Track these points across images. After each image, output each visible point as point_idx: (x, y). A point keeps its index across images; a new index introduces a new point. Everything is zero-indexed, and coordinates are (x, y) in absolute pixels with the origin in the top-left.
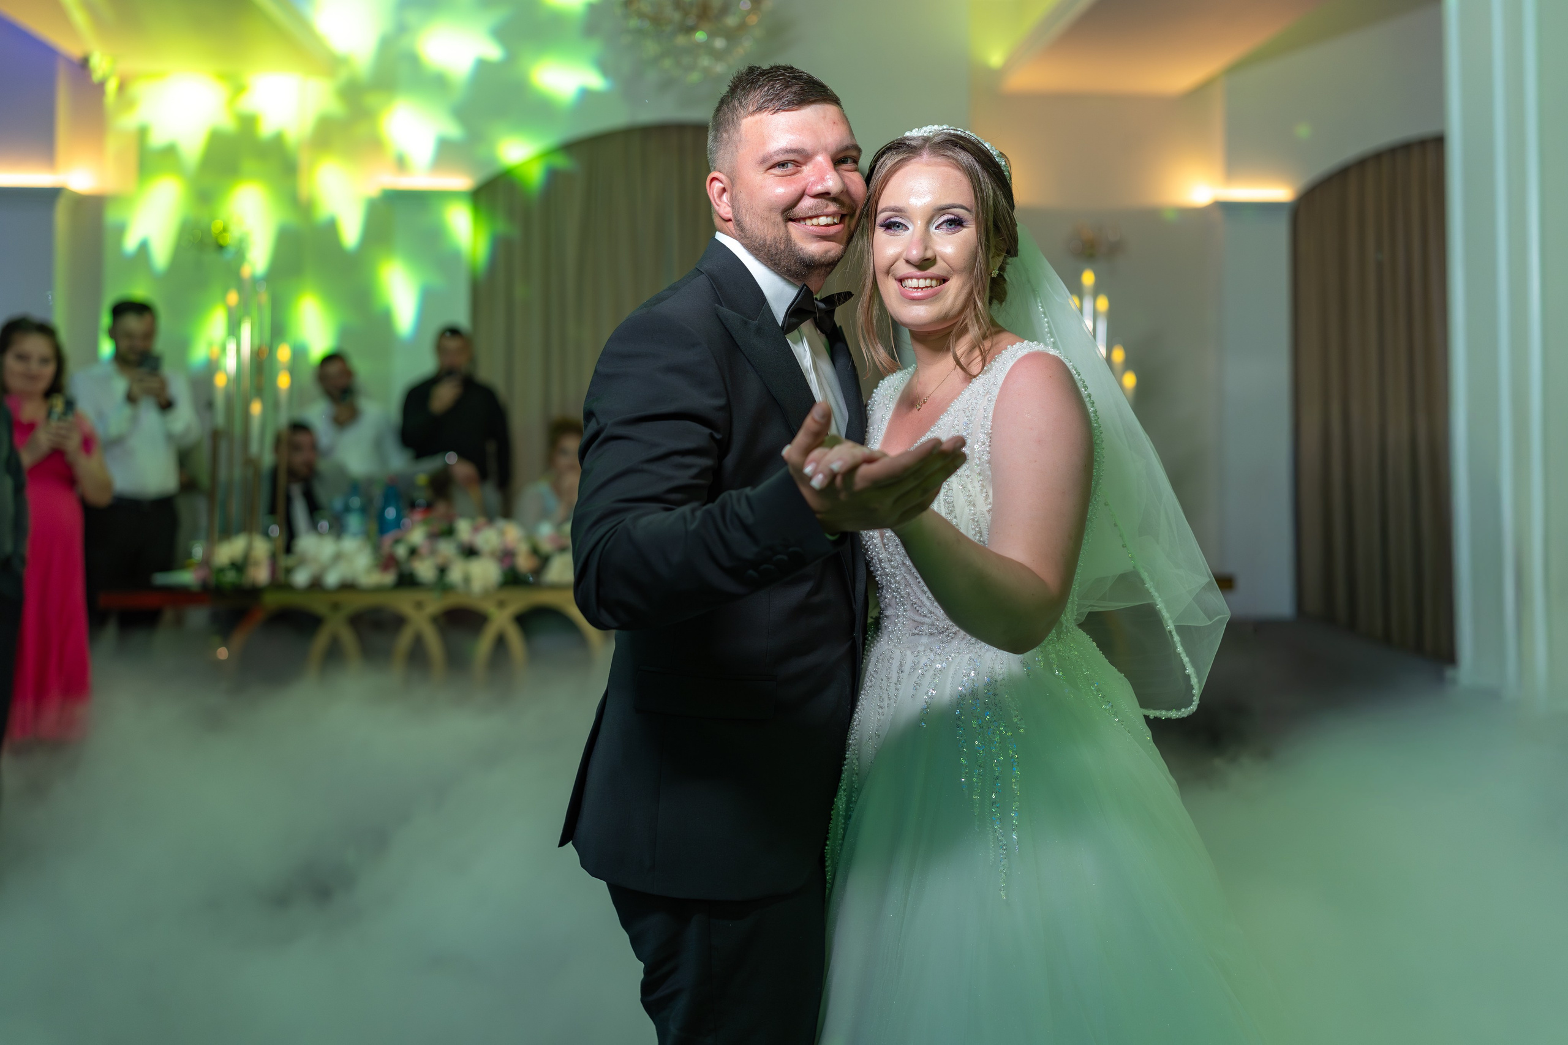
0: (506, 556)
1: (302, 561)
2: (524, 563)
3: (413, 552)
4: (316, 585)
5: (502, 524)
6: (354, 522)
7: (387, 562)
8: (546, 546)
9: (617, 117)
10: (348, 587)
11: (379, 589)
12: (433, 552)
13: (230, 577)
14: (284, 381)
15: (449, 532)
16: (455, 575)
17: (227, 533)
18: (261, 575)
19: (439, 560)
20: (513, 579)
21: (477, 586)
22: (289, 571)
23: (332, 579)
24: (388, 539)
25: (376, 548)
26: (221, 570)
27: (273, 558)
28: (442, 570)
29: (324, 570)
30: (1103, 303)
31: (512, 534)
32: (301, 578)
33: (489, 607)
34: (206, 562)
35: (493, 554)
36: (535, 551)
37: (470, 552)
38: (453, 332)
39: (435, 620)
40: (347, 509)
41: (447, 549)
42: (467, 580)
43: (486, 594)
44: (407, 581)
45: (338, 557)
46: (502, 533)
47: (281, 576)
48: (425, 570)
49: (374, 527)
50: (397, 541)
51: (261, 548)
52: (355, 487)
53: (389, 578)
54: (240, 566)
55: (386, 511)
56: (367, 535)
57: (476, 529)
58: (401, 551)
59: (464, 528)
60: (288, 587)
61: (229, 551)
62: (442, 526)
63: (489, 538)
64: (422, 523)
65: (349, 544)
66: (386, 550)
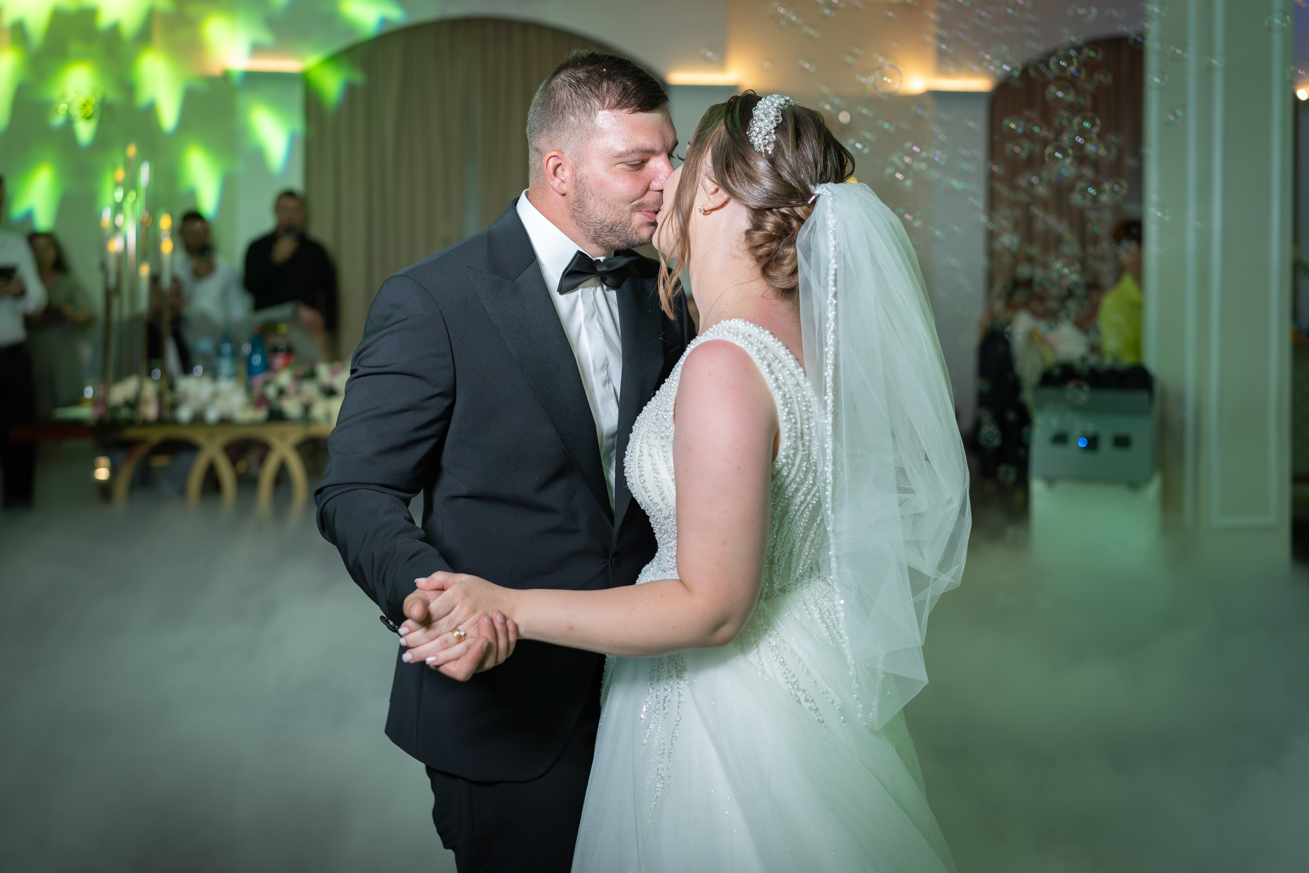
1: (184, 399)
3: (281, 392)
4: (198, 419)
6: (225, 366)
7: (260, 401)
10: (225, 421)
11: (253, 424)
12: (298, 392)
13: (124, 413)
15: (311, 375)
16: (318, 411)
17: (121, 376)
18: (151, 411)
19: (304, 398)
22: (174, 406)
23: (212, 415)
24: (259, 380)
25: (249, 389)
26: (116, 409)
27: (160, 396)
28: (307, 408)
29: (205, 406)
32: (184, 414)
34: (100, 401)
37: (330, 393)
38: (289, 194)
39: (297, 446)
40: (219, 354)
41: (310, 389)
42: (328, 416)
44: (276, 416)
45: (215, 395)
47: (167, 414)
48: (292, 407)
49: (243, 369)
50: (267, 383)
51: (150, 390)
53: (261, 414)
54: (133, 404)
55: (253, 358)
56: (239, 377)
57: (335, 372)
58: (271, 391)
59: (322, 371)
60: (175, 422)
61: (122, 392)
62: (303, 369)
64: (286, 365)
65: (226, 385)
66: (257, 391)
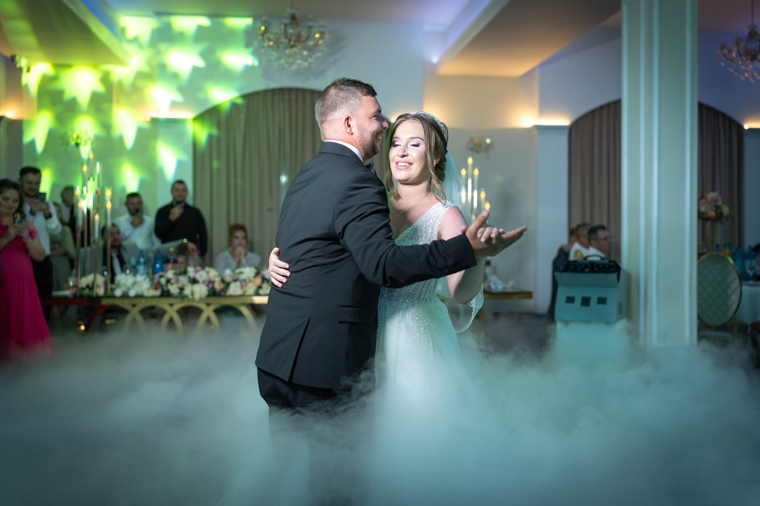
0: (210, 283)
1: (119, 286)
2: (218, 286)
3: (168, 281)
4: (125, 296)
5: (207, 269)
7: (157, 286)
8: (228, 279)
9: (260, 85)
10: (139, 296)
11: (154, 297)
12: (177, 281)
13: (87, 291)
14: (109, 205)
15: (185, 273)
16: (187, 291)
17: (85, 273)
18: (101, 291)
19: (180, 285)
20: (213, 293)
21: (197, 296)
22: (113, 290)
23: (132, 293)
24: (157, 276)
25: (152, 280)
26: (83, 289)
27: (106, 283)
28: (182, 289)
29: (129, 289)
30: (476, 172)
31: (213, 273)
32: (118, 293)
33: (202, 306)
34: (75, 286)
35: (204, 282)
36: (223, 281)
37: (194, 281)
39: (178, 312)
40: (138, 263)
41: (183, 280)
42: (192, 294)
43: (201, 300)
44: (165, 294)
45: (135, 283)
46: (208, 273)
47: (109, 292)
48: (174, 289)
49: (150, 271)
50: (161, 277)
51: (100, 280)
52: (142, 253)
53: (158, 293)
54: (91, 287)
55: (156, 264)
56: (148, 274)
57: (196, 272)
58: (163, 281)
59: (191, 271)
60: (114, 297)
61: (85, 281)
63: (202, 275)
64: (172, 269)
65: (140, 278)
66: (156, 280)
